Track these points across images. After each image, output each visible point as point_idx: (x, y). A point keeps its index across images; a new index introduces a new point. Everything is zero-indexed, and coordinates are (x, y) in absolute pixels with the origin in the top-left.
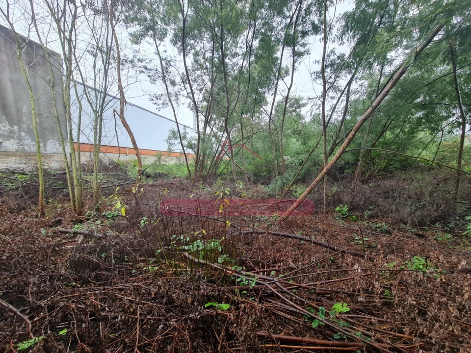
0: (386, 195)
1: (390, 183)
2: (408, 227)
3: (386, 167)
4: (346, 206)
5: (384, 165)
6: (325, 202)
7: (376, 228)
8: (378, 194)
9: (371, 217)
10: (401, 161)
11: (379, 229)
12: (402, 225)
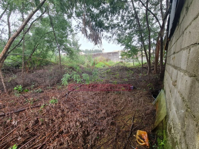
0: (40, 76)
1: (41, 71)
2: (49, 87)
3: (40, 65)
4: (20, 86)
5: (39, 64)
6: (5, 87)
7: (37, 92)
8: (37, 77)
9: (34, 88)
10: (45, 62)
11: (38, 92)
12: (47, 87)
